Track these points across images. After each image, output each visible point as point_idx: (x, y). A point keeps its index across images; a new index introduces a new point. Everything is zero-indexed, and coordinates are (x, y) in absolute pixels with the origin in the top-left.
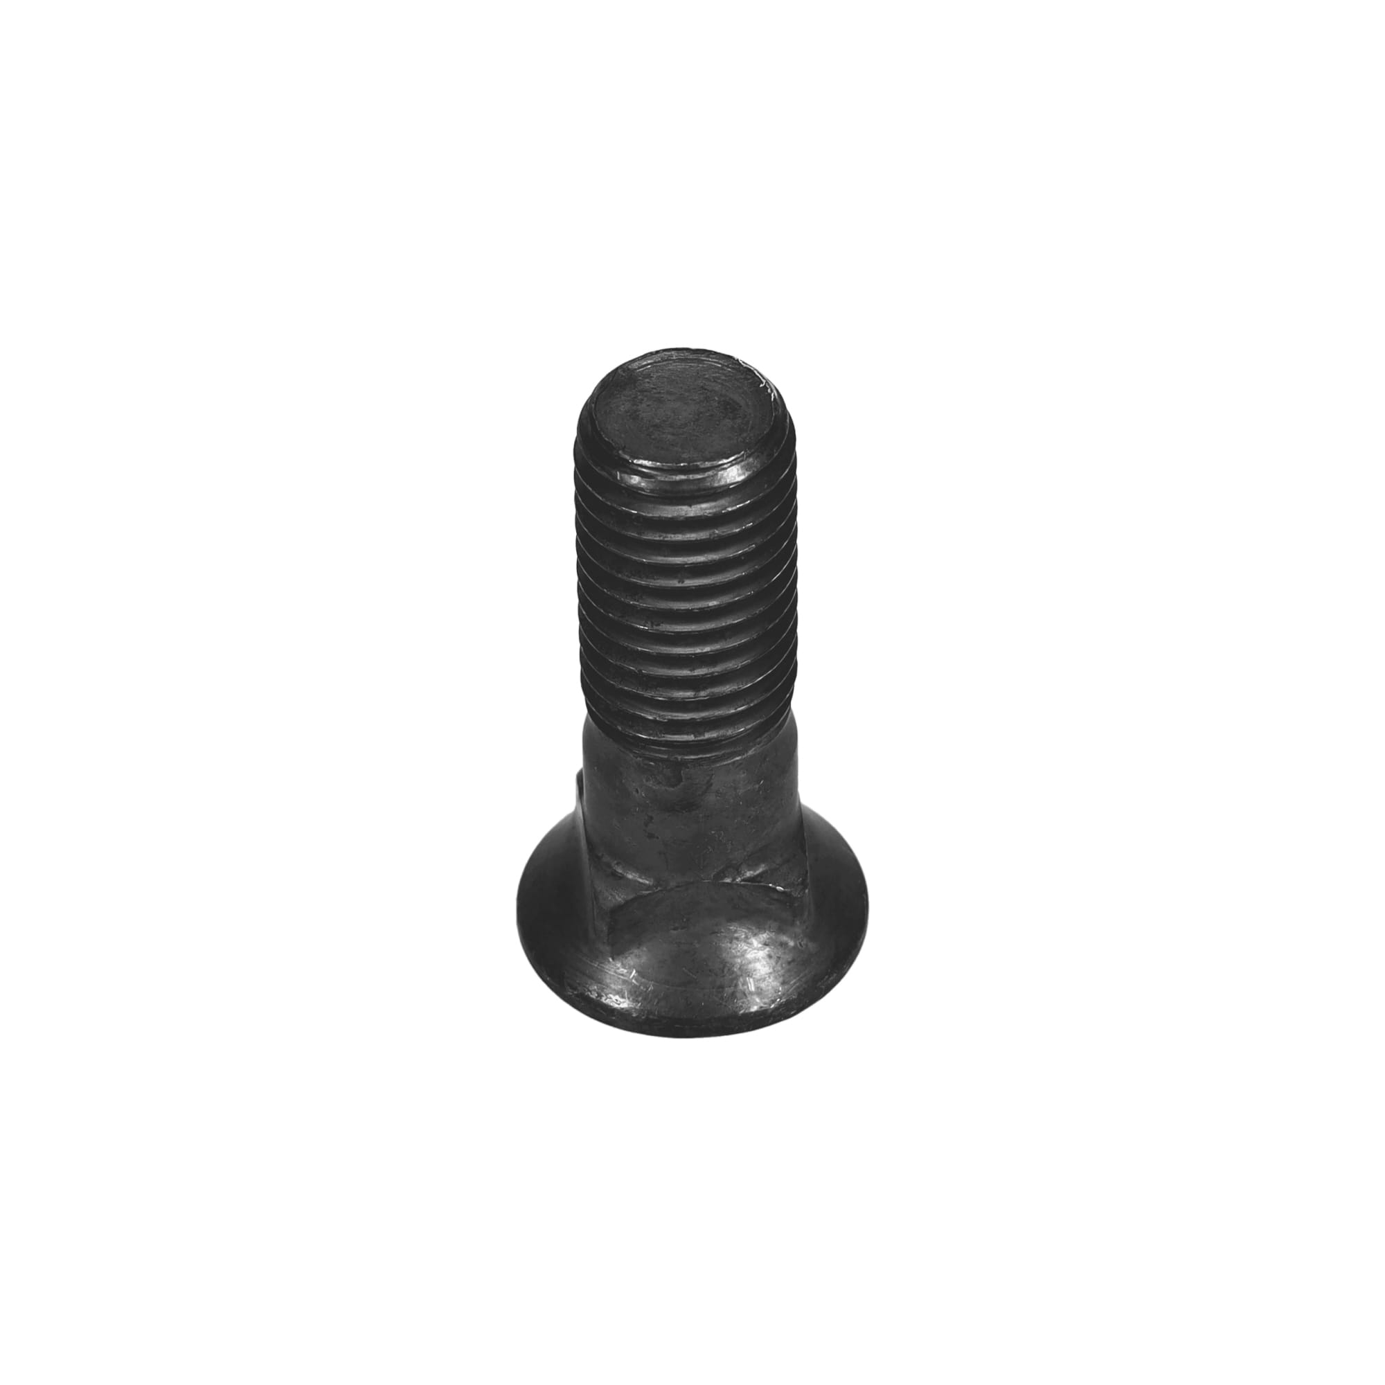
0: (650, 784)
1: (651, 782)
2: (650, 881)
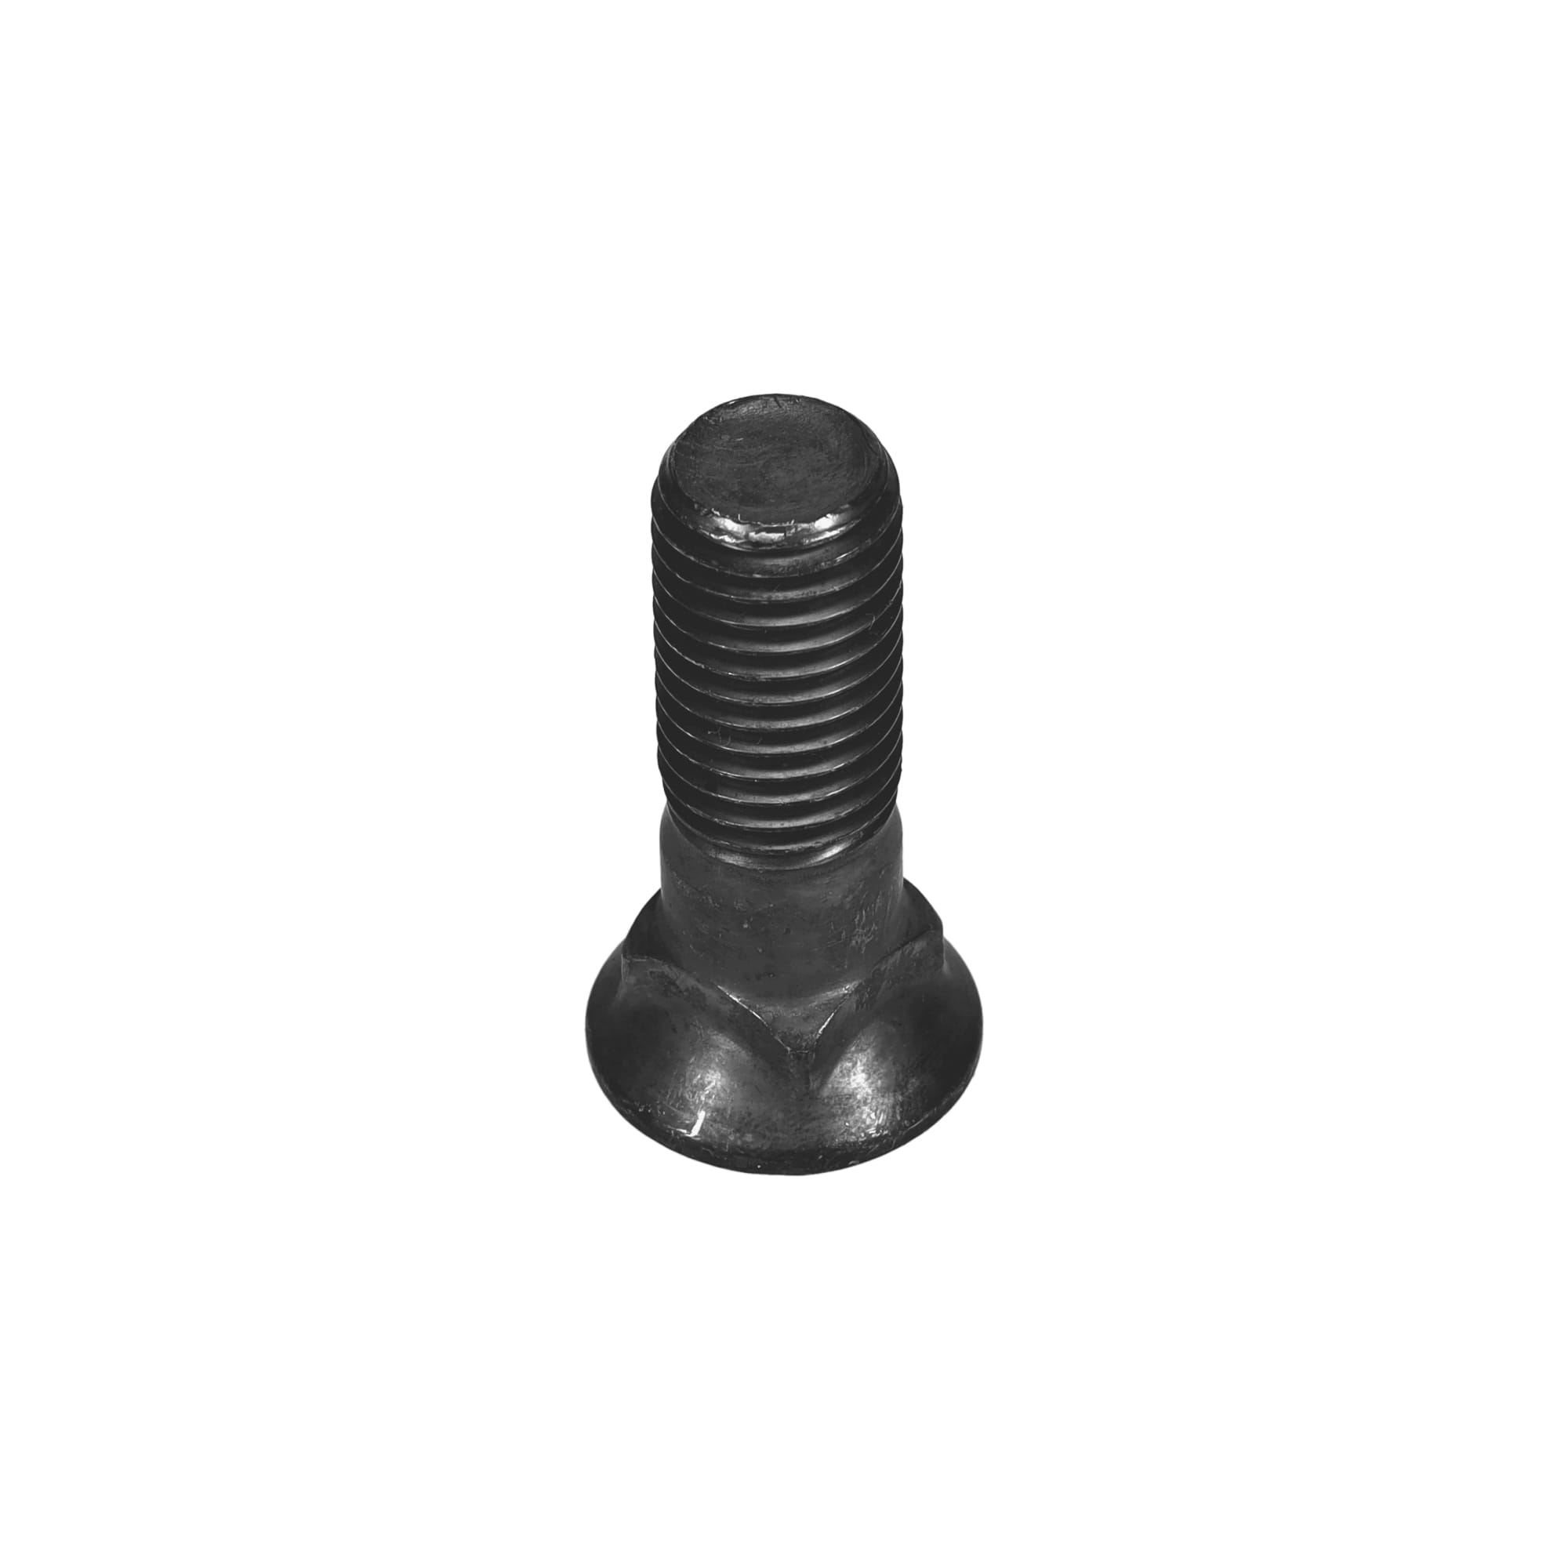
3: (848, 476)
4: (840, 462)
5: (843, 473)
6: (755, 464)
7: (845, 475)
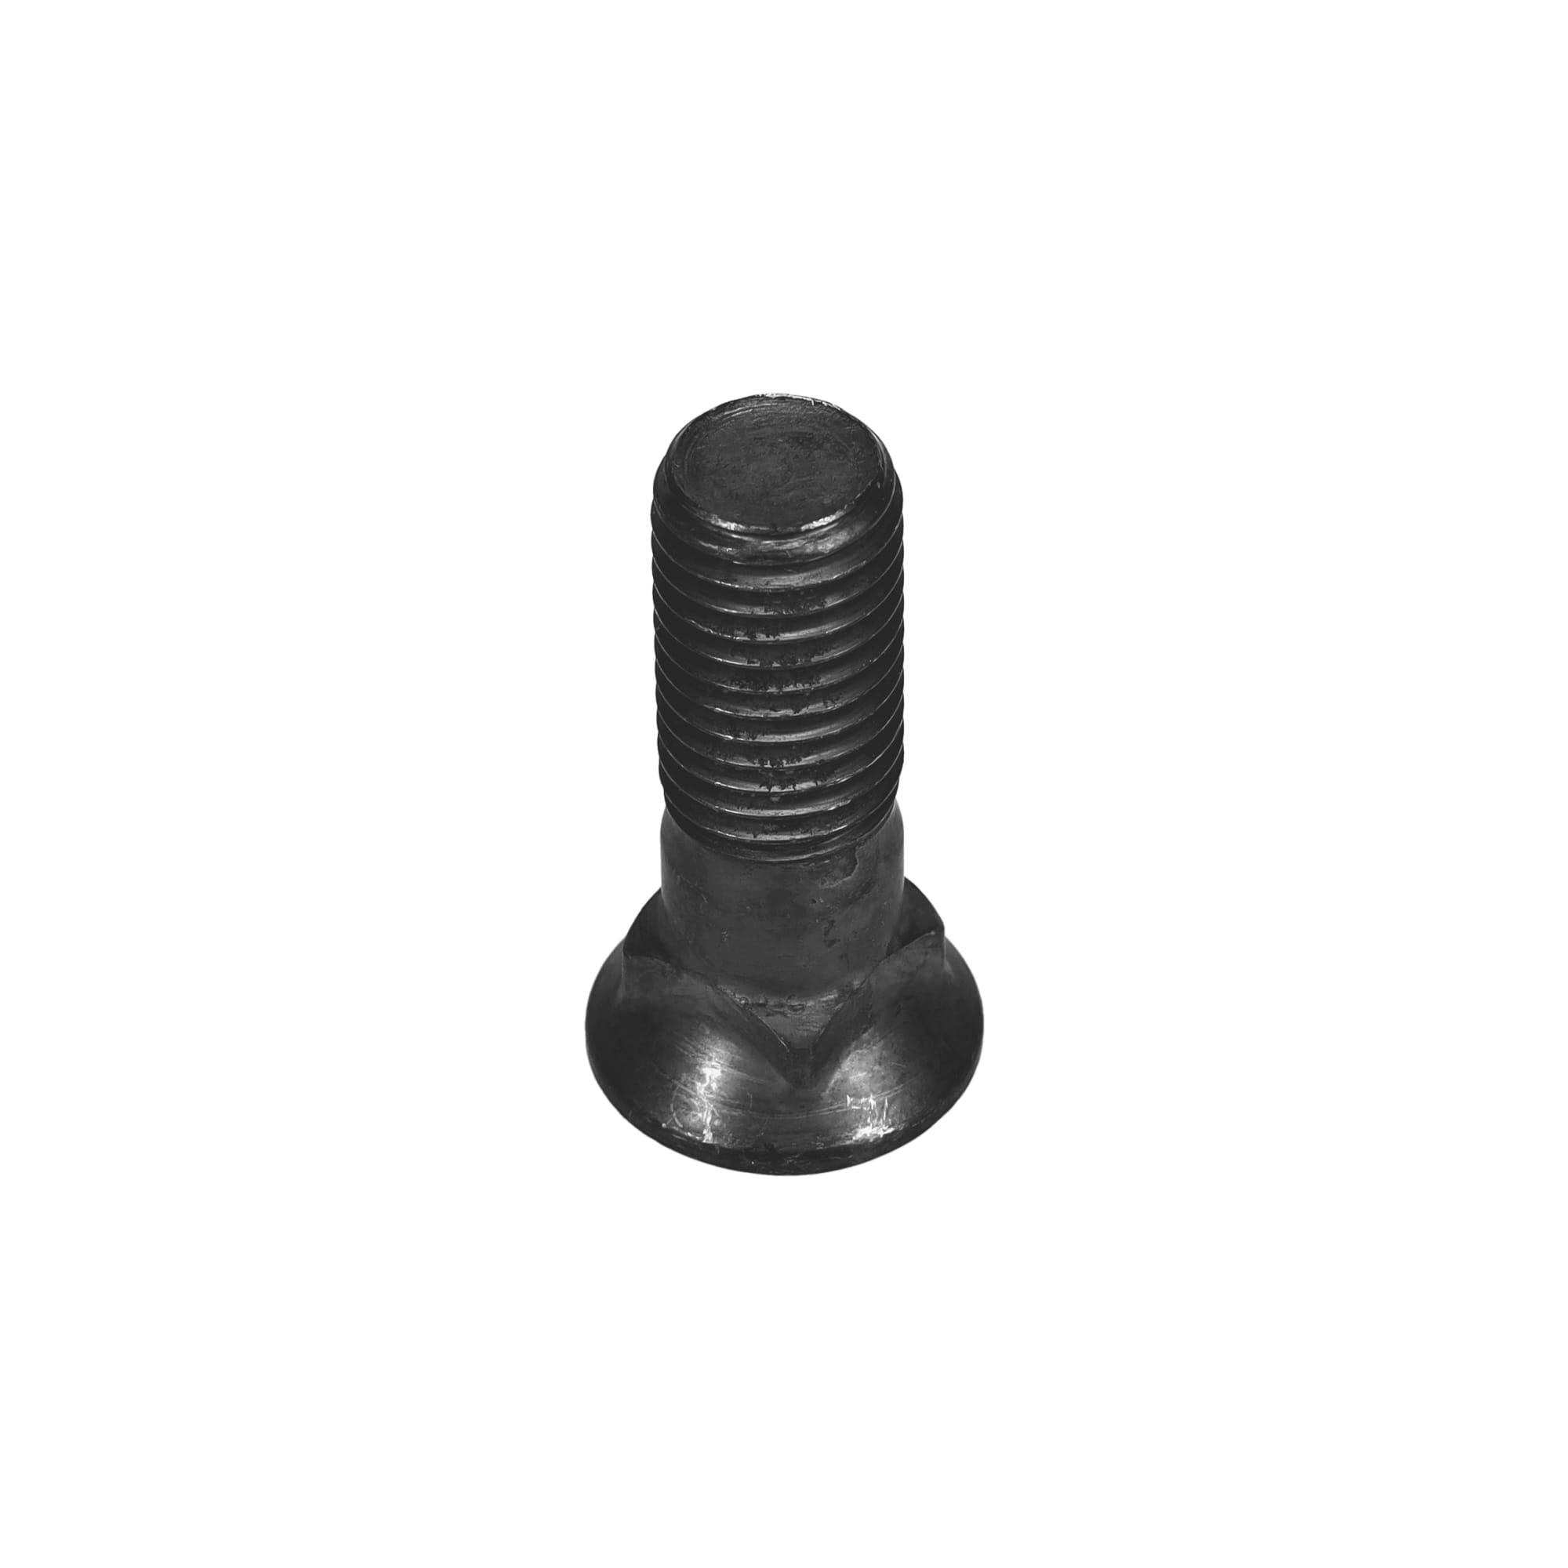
0: (827, 885)
1: (828, 883)
2: (834, 994)
3: (704, 461)
4: (713, 476)
5: (709, 465)
6: (797, 480)
7: (708, 462)
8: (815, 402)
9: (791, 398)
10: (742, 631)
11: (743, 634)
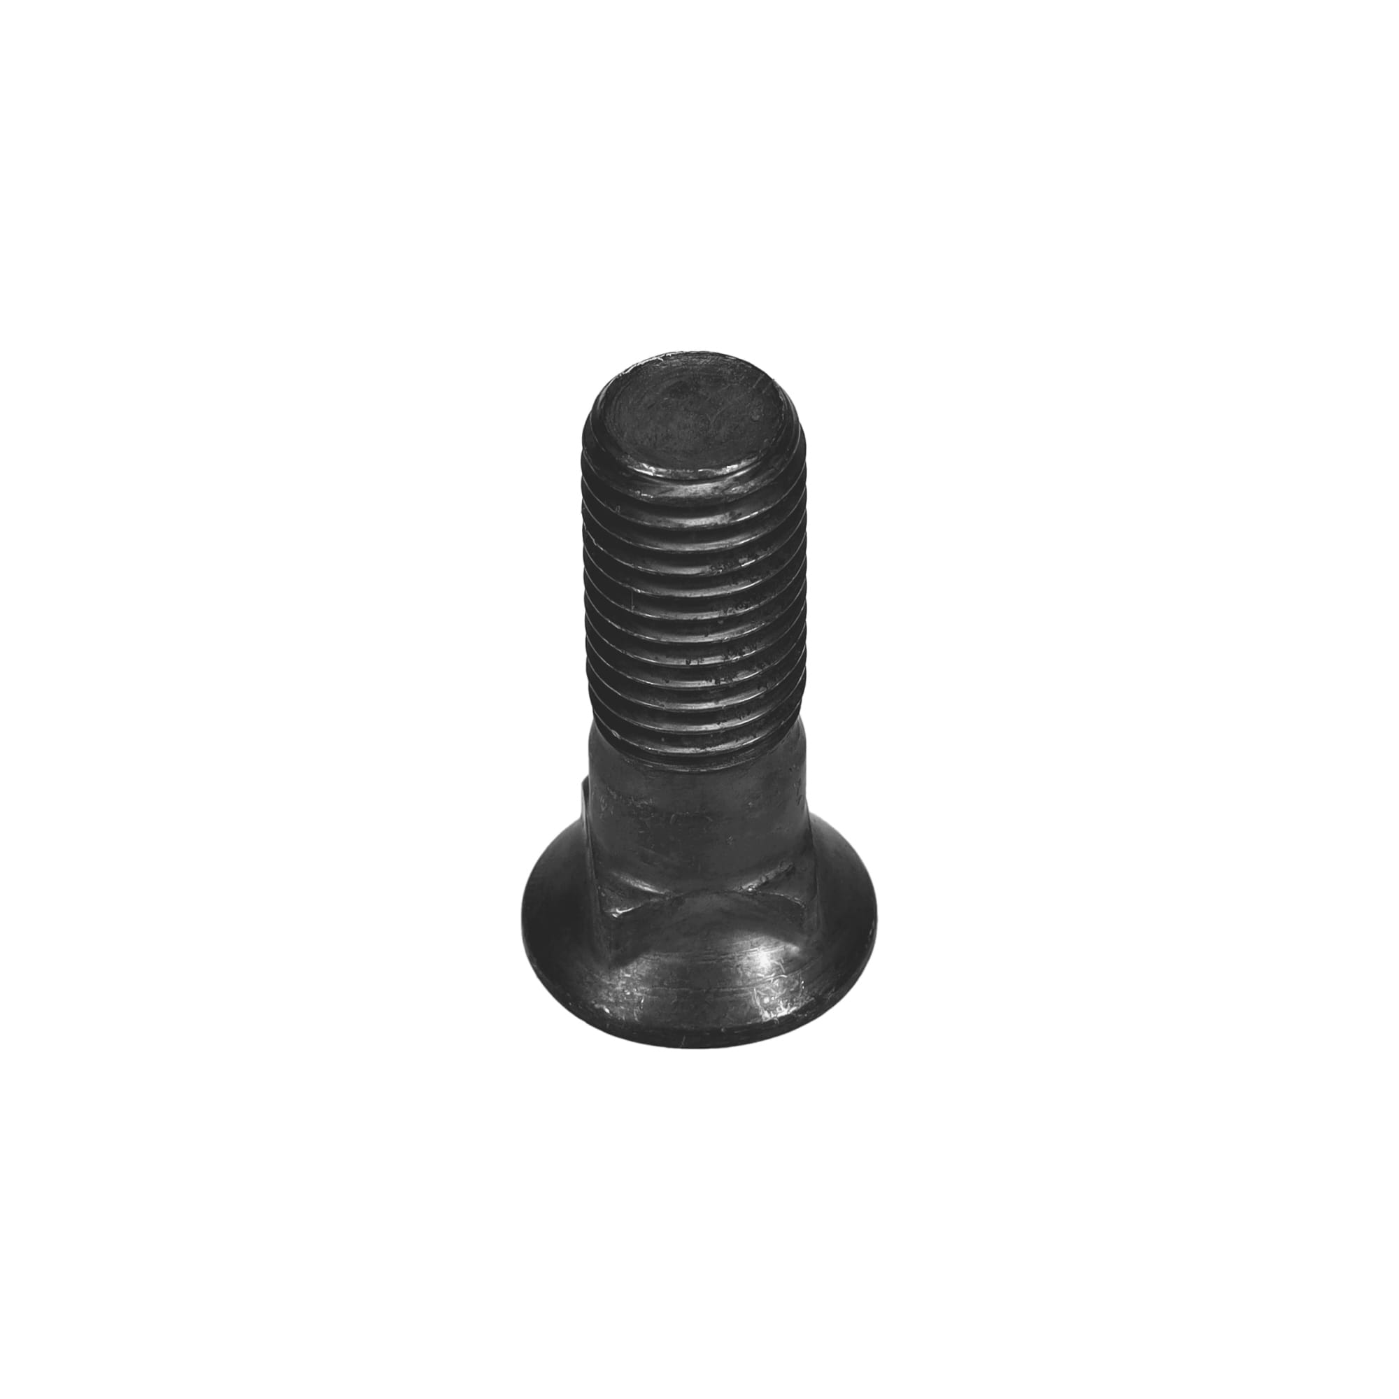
8: (663, 358)
9: (641, 365)
10: (745, 557)
11: (746, 559)
